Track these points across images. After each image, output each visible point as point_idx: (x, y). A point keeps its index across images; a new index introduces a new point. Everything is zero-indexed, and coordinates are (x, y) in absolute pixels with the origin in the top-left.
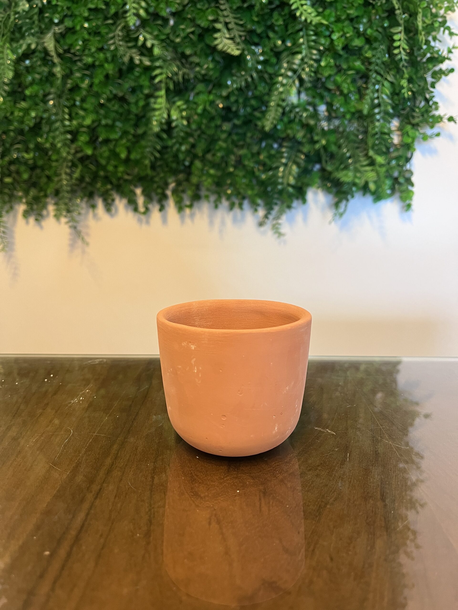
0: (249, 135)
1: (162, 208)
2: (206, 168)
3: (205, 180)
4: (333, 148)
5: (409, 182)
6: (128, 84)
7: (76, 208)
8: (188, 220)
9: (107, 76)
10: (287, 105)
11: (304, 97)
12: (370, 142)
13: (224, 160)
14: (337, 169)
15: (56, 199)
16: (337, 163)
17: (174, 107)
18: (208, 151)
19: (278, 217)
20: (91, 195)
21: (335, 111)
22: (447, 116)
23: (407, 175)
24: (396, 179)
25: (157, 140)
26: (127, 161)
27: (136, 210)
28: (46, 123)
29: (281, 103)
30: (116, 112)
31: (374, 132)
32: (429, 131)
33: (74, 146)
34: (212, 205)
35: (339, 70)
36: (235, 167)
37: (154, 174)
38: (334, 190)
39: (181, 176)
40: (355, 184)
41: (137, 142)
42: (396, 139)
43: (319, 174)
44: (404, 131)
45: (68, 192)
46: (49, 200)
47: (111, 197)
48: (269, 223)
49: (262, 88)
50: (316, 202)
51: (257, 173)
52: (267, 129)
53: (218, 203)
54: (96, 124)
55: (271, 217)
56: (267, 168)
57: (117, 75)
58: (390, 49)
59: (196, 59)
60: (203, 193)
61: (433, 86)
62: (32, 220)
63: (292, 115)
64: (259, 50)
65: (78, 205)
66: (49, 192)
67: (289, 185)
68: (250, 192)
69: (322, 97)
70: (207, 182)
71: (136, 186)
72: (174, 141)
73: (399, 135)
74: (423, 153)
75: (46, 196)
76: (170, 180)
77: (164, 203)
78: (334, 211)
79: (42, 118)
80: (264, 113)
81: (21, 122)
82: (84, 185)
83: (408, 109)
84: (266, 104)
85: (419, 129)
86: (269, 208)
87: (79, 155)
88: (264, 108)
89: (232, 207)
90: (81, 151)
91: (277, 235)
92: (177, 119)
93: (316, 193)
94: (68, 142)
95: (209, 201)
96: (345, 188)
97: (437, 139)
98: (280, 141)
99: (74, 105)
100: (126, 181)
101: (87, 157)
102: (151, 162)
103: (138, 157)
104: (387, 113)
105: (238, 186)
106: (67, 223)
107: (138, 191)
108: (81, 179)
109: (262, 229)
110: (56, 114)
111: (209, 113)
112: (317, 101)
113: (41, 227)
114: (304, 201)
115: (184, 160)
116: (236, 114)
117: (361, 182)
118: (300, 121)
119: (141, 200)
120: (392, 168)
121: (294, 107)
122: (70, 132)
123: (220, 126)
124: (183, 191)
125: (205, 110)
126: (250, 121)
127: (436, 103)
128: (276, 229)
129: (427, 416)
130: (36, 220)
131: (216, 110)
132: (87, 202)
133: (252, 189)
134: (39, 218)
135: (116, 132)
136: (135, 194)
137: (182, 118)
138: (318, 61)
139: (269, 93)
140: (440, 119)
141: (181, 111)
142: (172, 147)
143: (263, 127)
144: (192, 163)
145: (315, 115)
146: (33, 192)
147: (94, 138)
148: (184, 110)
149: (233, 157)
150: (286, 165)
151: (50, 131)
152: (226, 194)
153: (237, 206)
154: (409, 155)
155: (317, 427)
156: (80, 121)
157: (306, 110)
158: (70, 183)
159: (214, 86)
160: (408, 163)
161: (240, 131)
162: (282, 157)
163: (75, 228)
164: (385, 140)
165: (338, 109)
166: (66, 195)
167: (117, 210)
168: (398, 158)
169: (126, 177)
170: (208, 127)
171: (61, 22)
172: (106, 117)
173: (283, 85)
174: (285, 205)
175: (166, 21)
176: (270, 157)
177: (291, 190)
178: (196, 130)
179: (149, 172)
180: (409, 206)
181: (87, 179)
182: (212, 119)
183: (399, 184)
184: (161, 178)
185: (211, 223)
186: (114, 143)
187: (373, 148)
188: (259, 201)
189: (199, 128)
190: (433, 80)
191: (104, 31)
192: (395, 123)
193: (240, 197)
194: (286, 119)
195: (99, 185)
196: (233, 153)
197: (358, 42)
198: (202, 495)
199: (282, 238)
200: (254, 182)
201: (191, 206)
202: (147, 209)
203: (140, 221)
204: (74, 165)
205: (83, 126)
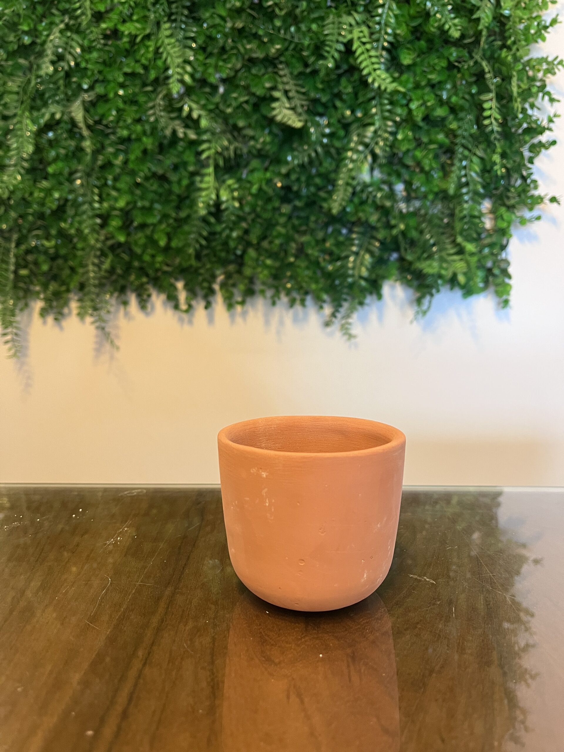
0: (313, 218)
1: (208, 306)
2: (262, 258)
3: (261, 272)
4: (414, 234)
5: (505, 273)
6: (169, 160)
7: (104, 305)
8: (239, 320)
9: (145, 152)
10: (358, 184)
11: (377, 174)
12: (458, 226)
13: (284, 249)
14: (419, 259)
15: (81, 294)
16: (419, 252)
17: (224, 186)
18: (263, 237)
19: (348, 316)
20: (122, 290)
21: (416, 191)
22: (549, 197)
23: (503, 265)
24: (489, 271)
25: (203, 225)
26: (167, 249)
27: (176, 307)
28: (72, 205)
29: (350, 181)
30: (155, 192)
31: (462, 215)
32: (527, 214)
33: (103, 232)
34: (269, 301)
35: (419, 144)
36: (296, 257)
37: (199, 265)
38: (415, 283)
39: (232, 268)
40: (440, 276)
41: (179, 227)
42: (488, 223)
43: (397, 265)
44: (498, 213)
45: (95, 286)
46: (71, 295)
47: (147, 293)
48: (337, 323)
49: (328, 164)
50: (393, 297)
51: (323, 264)
52: (335, 211)
53: (276, 299)
54: (130, 207)
55: (339, 315)
56: (334, 258)
57: (157, 150)
58: (479, 120)
59: (250, 132)
60: (258, 287)
61: (531, 160)
62: (50, 319)
63: (364, 196)
64: (324, 121)
65: (106, 302)
66: (72, 286)
67: (361, 277)
68: (314, 286)
69: (399, 175)
70: (263, 275)
71: (177, 279)
72: (224, 225)
73: (491, 219)
74: (521, 240)
75: (68, 291)
76: (218, 272)
77: (211, 299)
78: (416, 308)
79: (66, 200)
80: (330, 193)
81: (42, 204)
82: (114, 277)
83: (501, 189)
84: (333, 183)
85: (516, 211)
86: (337, 305)
87: (110, 243)
88: (330, 188)
89: (292, 303)
90: (113, 237)
91: (346, 337)
92: (227, 201)
93: (393, 287)
94: (97, 228)
95: (265, 297)
96: (429, 281)
97: (537, 223)
98: (349, 225)
99: (106, 184)
100: (165, 273)
101: (120, 245)
102: (196, 250)
103: (180, 244)
104: (476, 193)
105: (299, 279)
106: (93, 323)
107: (180, 285)
108: (112, 271)
109: (329, 329)
110: (84, 195)
111: (265, 193)
112: (393, 179)
113: (61, 328)
114: (380, 296)
115: (236, 248)
116: (298, 195)
117: (448, 274)
118: (374, 202)
119: (182, 296)
120: (485, 257)
121: (366, 186)
122: (99, 216)
123: (279, 209)
124: (234, 285)
125: (260, 189)
126: (313, 203)
127: (535, 181)
128: (345, 330)
129: (536, 562)
130: (56, 319)
131: (274, 190)
132: (118, 297)
133: (317, 282)
134: (59, 317)
135: (155, 216)
136: (175, 288)
137: (234, 198)
138: (394, 134)
139: (337, 170)
140: (540, 199)
141: (232, 191)
142: (220, 233)
143: (330, 209)
144: (244, 252)
145: (391, 195)
146: (53, 286)
147: (128, 223)
148: (235, 190)
149: (293, 245)
150: (357, 254)
151: (76, 214)
152: (285, 288)
153: (298, 302)
154: (505, 242)
155: (412, 575)
156: (112, 203)
157: (380, 189)
158: (98, 275)
159: (271, 163)
160: (503, 251)
161: (303, 214)
162: (353, 245)
163: (103, 329)
164: (476, 225)
165: (418, 188)
166: (93, 289)
167: (153, 308)
168: (491, 246)
169: (166, 268)
170: (264, 209)
171: (91, 88)
172: (142, 198)
173: (352, 161)
174: (357, 301)
175: (215, 88)
176: (338, 244)
177: (363, 283)
178: (249, 214)
179: (193, 262)
180: (506, 302)
181: (119, 271)
182: (269, 200)
183: (494, 276)
184: (208, 270)
185: (267, 322)
186: (151, 228)
187: (461, 234)
188: (325, 297)
189: (254, 210)
190: (531, 155)
191: (142, 99)
192: (486, 205)
193: (302, 292)
194: (356, 200)
195: (132, 277)
196: (294, 240)
197: (440, 112)
198: (277, 661)
199: (353, 340)
200: (319, 274)
201: (243, 303)
202: (190, 306)
203: (181, 320)
204: (103, 254)
205: (115, 209)
